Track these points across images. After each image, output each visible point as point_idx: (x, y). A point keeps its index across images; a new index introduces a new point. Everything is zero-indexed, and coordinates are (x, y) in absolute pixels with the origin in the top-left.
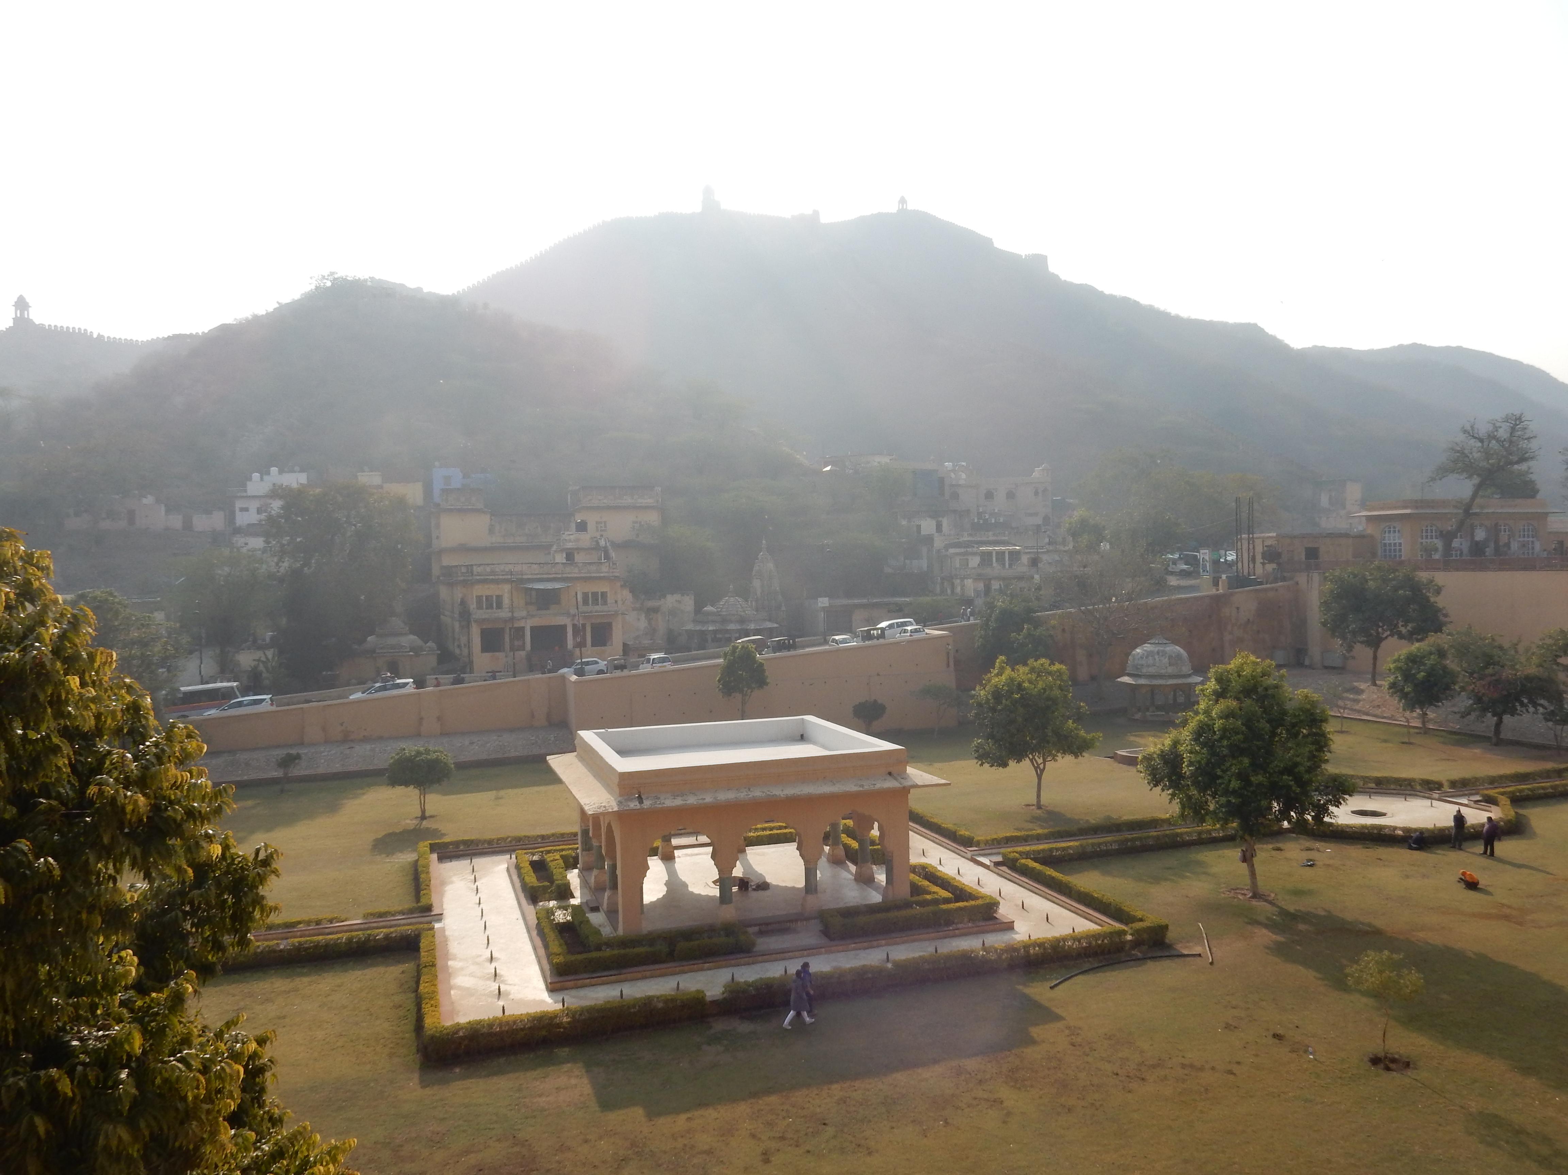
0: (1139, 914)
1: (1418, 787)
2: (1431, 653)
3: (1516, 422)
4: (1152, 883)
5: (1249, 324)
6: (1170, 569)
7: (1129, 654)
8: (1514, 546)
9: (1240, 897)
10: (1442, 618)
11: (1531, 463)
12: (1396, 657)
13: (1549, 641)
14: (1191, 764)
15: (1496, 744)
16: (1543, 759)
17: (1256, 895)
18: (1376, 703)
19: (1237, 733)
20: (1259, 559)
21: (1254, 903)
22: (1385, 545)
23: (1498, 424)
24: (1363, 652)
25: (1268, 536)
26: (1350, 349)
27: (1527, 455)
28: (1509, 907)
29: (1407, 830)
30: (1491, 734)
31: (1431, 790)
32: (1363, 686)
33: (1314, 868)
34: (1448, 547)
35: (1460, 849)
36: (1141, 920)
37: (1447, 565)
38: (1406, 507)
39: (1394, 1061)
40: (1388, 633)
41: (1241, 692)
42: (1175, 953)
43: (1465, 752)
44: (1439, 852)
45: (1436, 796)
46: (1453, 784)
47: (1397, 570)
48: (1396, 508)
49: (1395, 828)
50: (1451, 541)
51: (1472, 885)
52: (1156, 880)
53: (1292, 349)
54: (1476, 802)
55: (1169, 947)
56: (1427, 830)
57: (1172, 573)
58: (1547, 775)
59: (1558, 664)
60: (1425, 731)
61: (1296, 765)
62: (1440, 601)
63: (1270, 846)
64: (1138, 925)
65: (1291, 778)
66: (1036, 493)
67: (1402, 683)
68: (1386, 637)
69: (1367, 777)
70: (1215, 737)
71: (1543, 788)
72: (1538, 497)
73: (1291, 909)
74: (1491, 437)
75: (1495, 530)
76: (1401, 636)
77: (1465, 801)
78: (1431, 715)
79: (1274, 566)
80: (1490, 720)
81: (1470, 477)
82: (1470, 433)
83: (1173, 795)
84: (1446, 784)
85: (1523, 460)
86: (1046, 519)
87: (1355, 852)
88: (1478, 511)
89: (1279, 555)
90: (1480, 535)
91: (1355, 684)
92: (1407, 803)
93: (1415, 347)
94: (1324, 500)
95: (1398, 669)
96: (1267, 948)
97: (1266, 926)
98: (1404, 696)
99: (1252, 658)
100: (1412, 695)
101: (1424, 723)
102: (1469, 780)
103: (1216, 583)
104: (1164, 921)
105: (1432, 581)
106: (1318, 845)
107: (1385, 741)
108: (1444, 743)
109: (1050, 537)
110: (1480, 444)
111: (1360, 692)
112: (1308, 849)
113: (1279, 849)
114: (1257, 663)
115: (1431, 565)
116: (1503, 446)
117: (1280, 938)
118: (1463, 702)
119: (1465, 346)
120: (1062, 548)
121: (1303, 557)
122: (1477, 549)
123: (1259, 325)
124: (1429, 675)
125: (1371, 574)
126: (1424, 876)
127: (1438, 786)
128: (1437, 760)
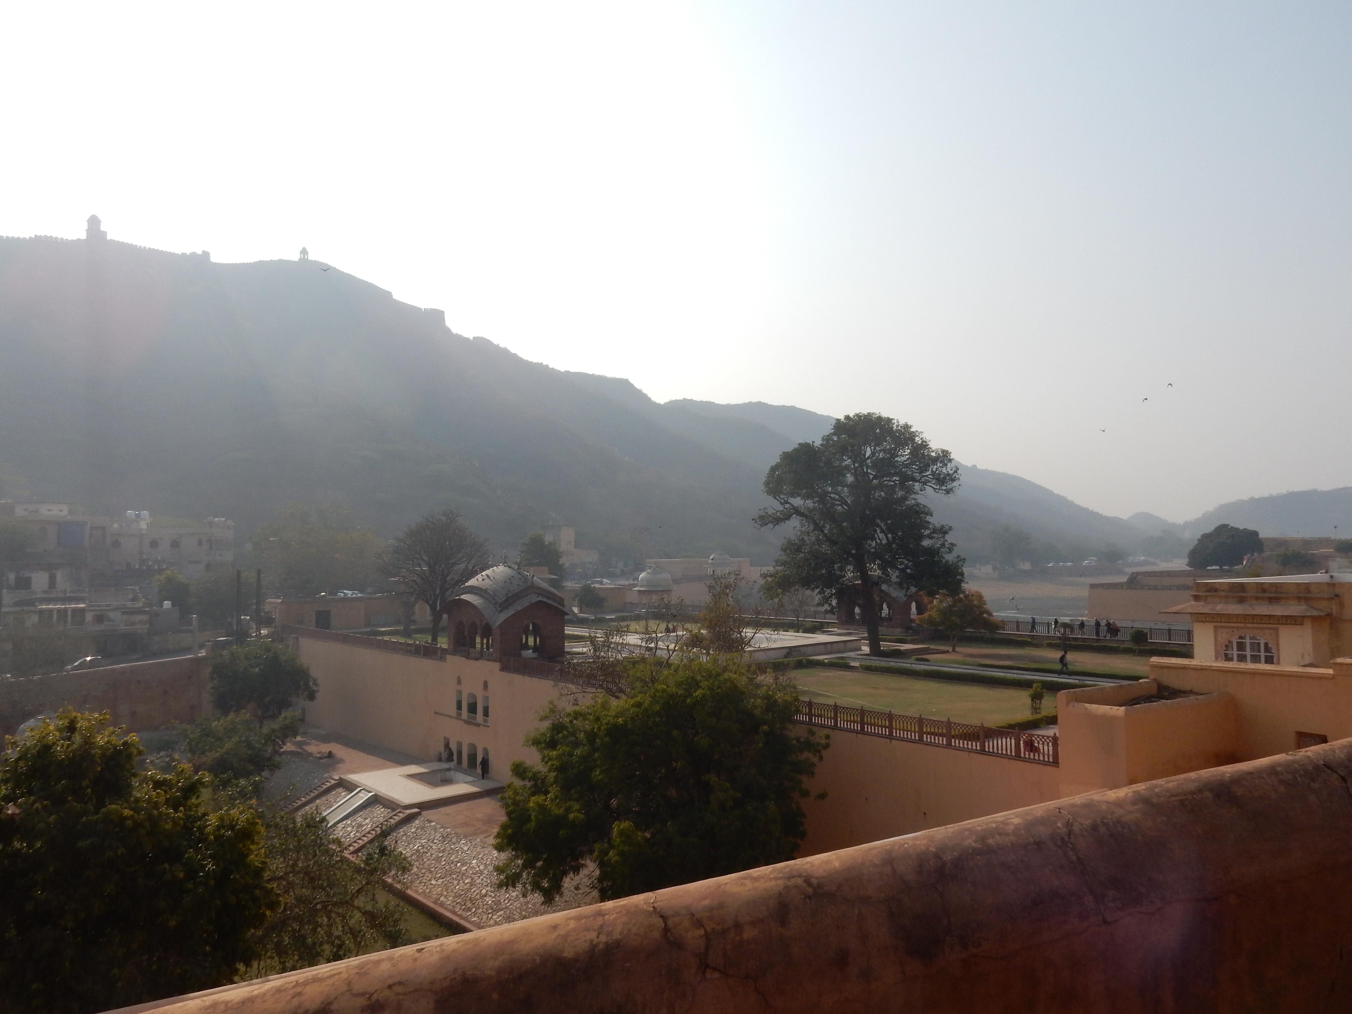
66: (200, 543)
123: (631, 380)
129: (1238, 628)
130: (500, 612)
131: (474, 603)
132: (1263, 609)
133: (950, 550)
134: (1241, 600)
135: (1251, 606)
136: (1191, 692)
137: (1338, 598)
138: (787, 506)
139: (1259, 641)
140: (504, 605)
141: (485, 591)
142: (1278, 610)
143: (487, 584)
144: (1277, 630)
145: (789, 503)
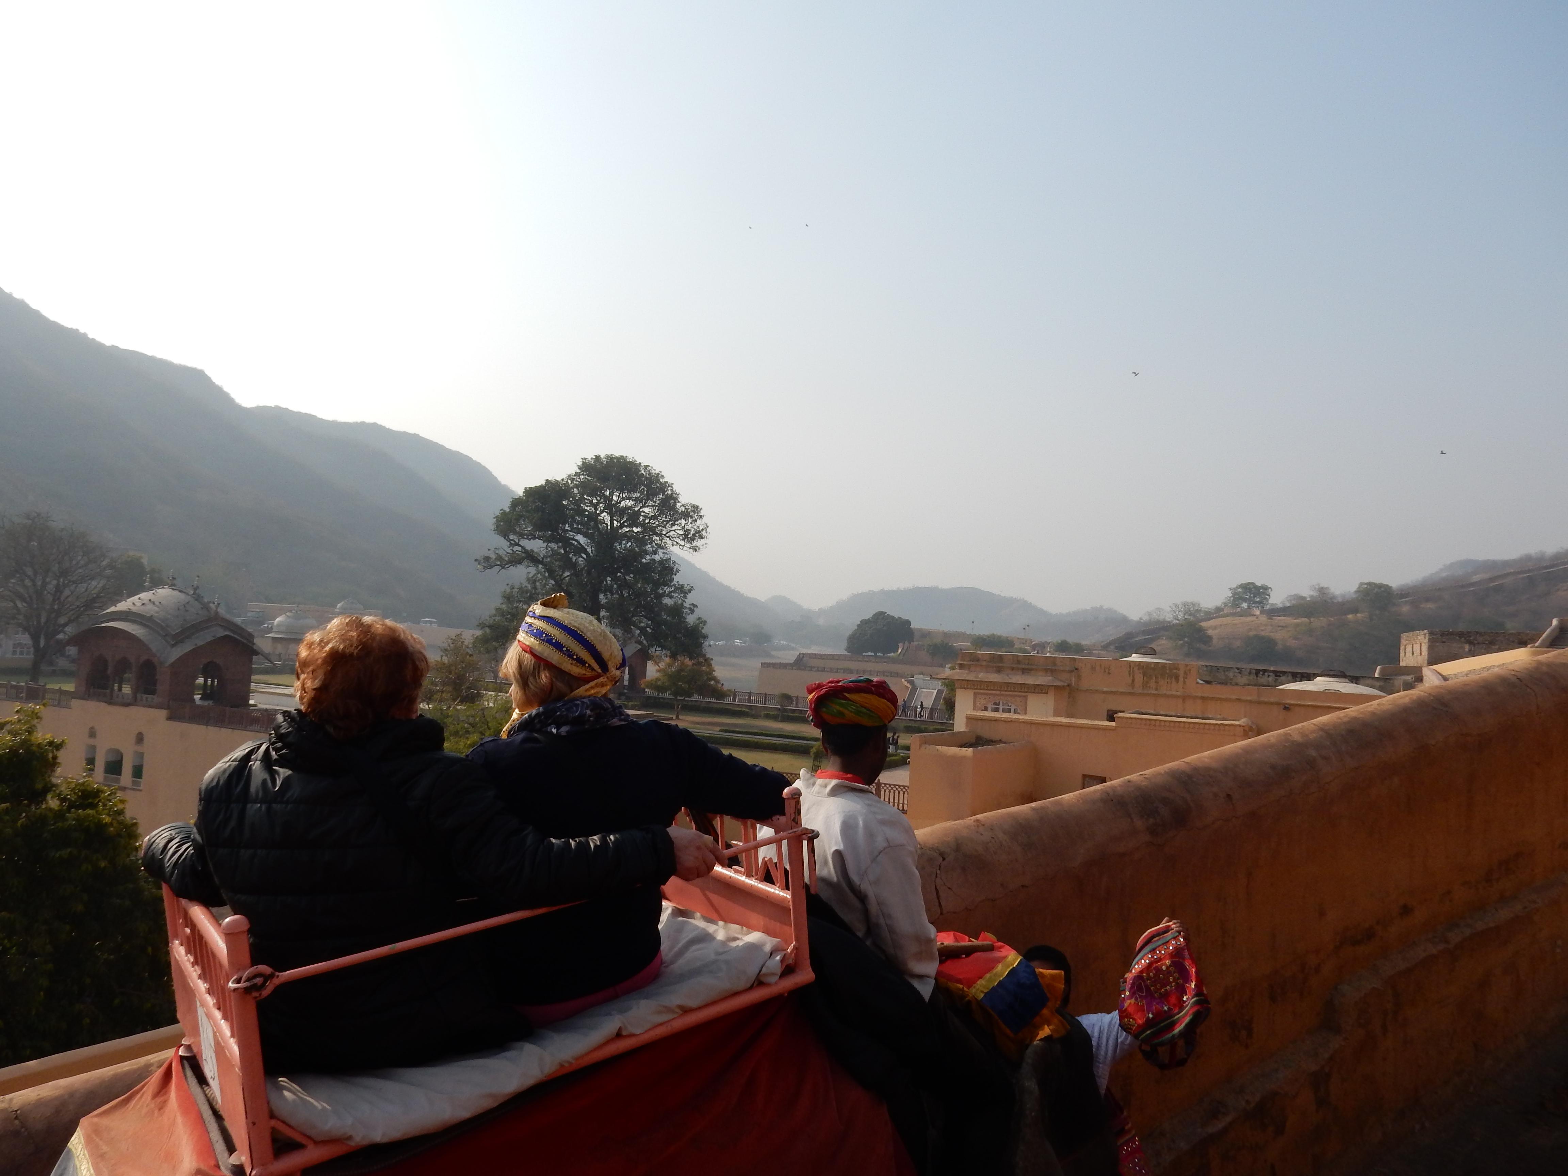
129: (994, 695)
130: (173, 646)
131: (134, 633)
132: (1018, 679)
133: (692, 611)
134: (999, 670)
135: (1008, 676)
136: (1000, 741)
137: (1077, 671)
138: (516, 548)
139: (1010, 707)
140: (179, 639)
141: (151, 619)
142: (1030, 680)
143: (150, 610)
144: (1026, 697)
145: (520, 546)
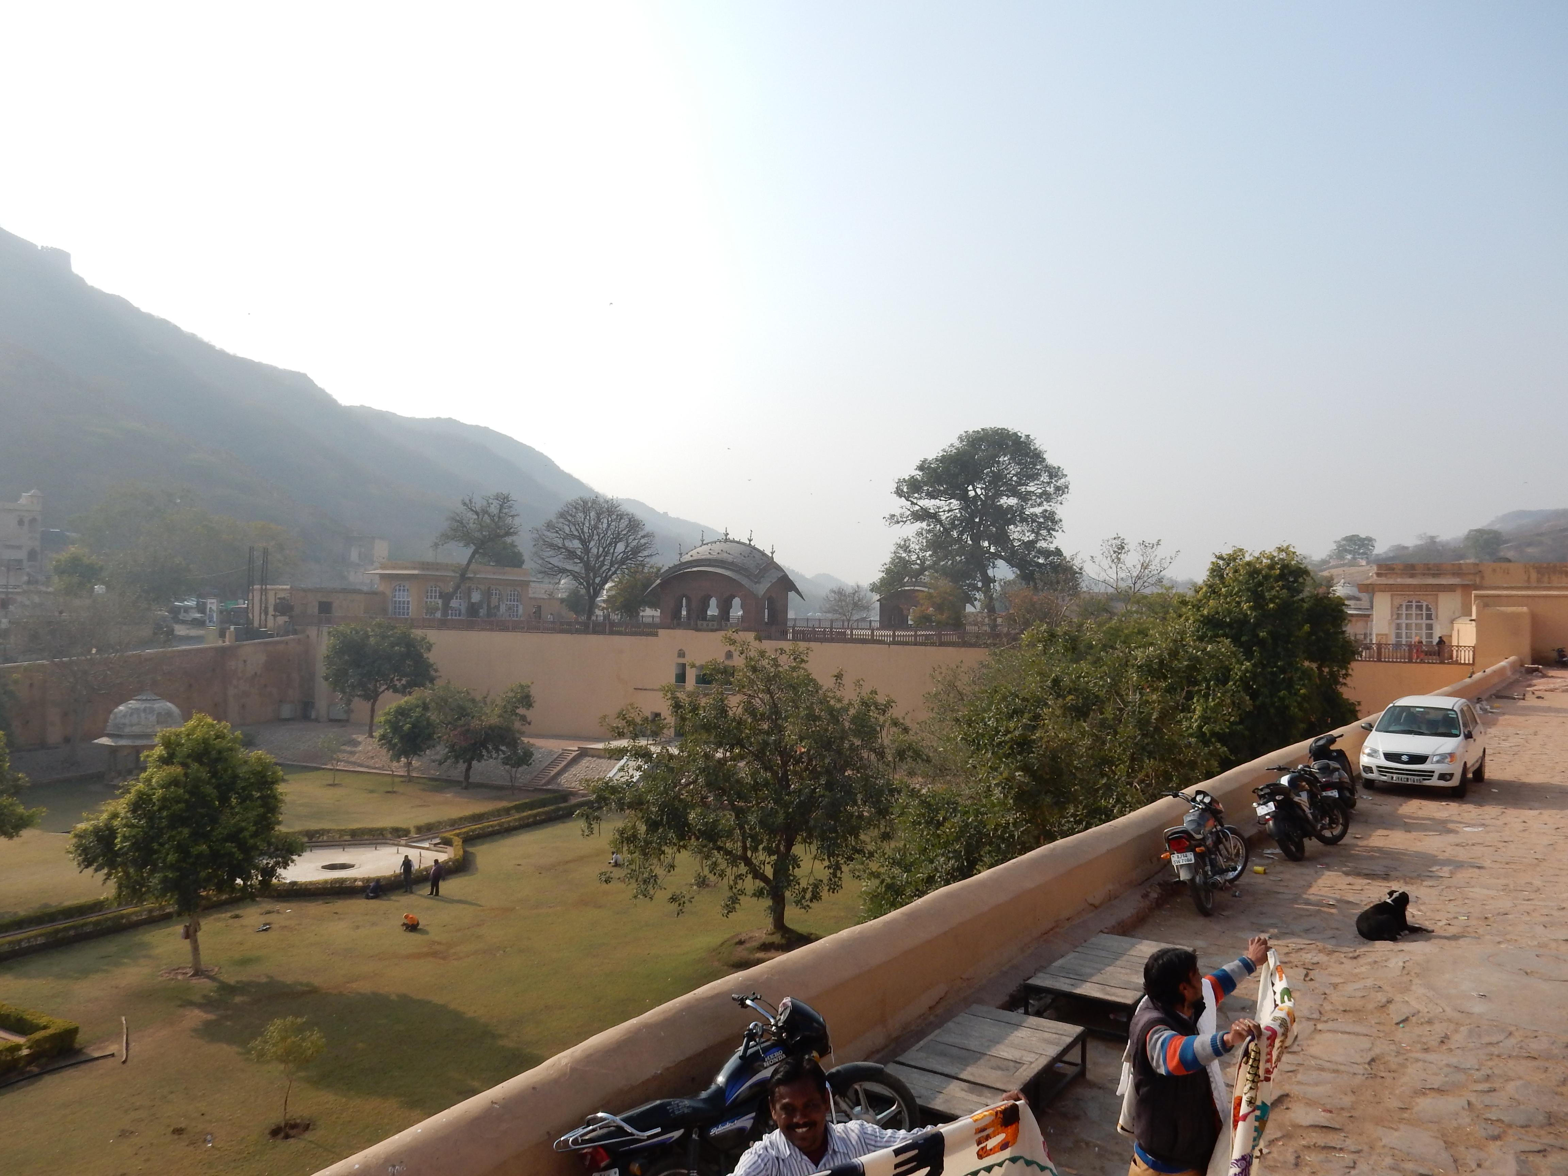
0: (43, 1021)
1: (389, 836)
2: (418, 706)
3: (504, 500)
4: (77, 979)
5: (299, 373)
6: (181, 617)
7: (111, 712)
8: (503, 608)
9: (180, 977)
10: (433, 673)
11: (514, 538)
12: (387, 710)
13: (511, 694)
14: (125, 838)
15: (466, 788)
16: (501, 799)
17: (198, 972)
18: (370, 754)
19: (178, 802)
20: (271, 611)
21: (195, 981)
22: (395, 602)
23: (490, 501)
24: (361, 706)
25: (282, 588)
26: (394, 414)
27: (512, 531)
28: (439, 943)
29: (367, 880)
30: (462, 779)
31: (399, 837)
32: (360, 738)
33: (270, 931)
34: (446, 606)
35: (412, 892)
36: (45, 1028)
37: (443, 624)
38: (414, 568)
39: (294, 1126)
40: (385, 687)
41: (189, 756)
42: (83, 1058)
43: (439, 797)
44: (393, 898)
45: (403, 842)
46: (419, 829)
47: (396, 627)
48: (406, 568)
49: (355, 880)
50: (449, 603)
51: (412, 927)
52: (85, 973)
53: (340, 406)
54: (435, 845)
55: (79, 1052)
56: (385, 878)
57: (184, 622)
58: (498, 813)
59: (516, 714)
60: (409, 780)
61: (242, 830)
62: (431, 657)
63: (229, 914)
64: (39, 1035)
65: (233, 845)
66: (21, 522)
67: (391, 735)
68: (383, 691)
69: (342, 830)
70: (155, 808)
71: (492, 826)
72: (524, 567)
73: (232, 981)
74: (485, 512)
75: (488, 594)
76: (396, 691)
77: (426, 845)
78: (415, 763)
79: (286, 618)
80: (462, 766)
81: (467, 545)
82: (468, 505)
83: (108, 876)
84: (413, 830)
85: (508, 534)
86: (32, 555)
87: (314, 908)
88: (472, 576)
89: (291, 608)
90: (476, 597)
91: (354, 736)
92: (377, 852)
93: (450, 421)
94: (354, 556)
95: (387, 722)
96: (195, 1030)
97: (200, 1006)
98: (391, 746)
99: (209, 720)
100: (399, 745)
101: (408, 771)
102: (434, 824)
103: (222, 635)
104: (73, 1025)
105: (424, 639)
106: (278, 906)
107: (372, 792)
108: (424, 790)
109: (28, 574)
110: (476, 517)
111: (356, 744)
112: (269, 912)
113: (237, 917)
114: (213, 726)
115: (428, 624)
116: (493, 520)
117: (211, 1017)
118: (441, 750)
119: (491, 428)
120: (44, 589)
121: (316, 610)
122: (473, 610)
123: (309, 375)
124: (414, 726)
125: (373, 631)
126: (374, 924)
127: (405, 833)
128: (412, 807)
129: (1408, 595)
130: (757, 583)
131: (725, 574)
132: (1430, 581)
134: (1412, 576)
135: (1421, 579)
138: (916, 507)
139: (1423, 604)
140: (758, 577)
141: (732, 563)
142: (1440, 582)
143: (727, 557)
144: (1436, 594)
